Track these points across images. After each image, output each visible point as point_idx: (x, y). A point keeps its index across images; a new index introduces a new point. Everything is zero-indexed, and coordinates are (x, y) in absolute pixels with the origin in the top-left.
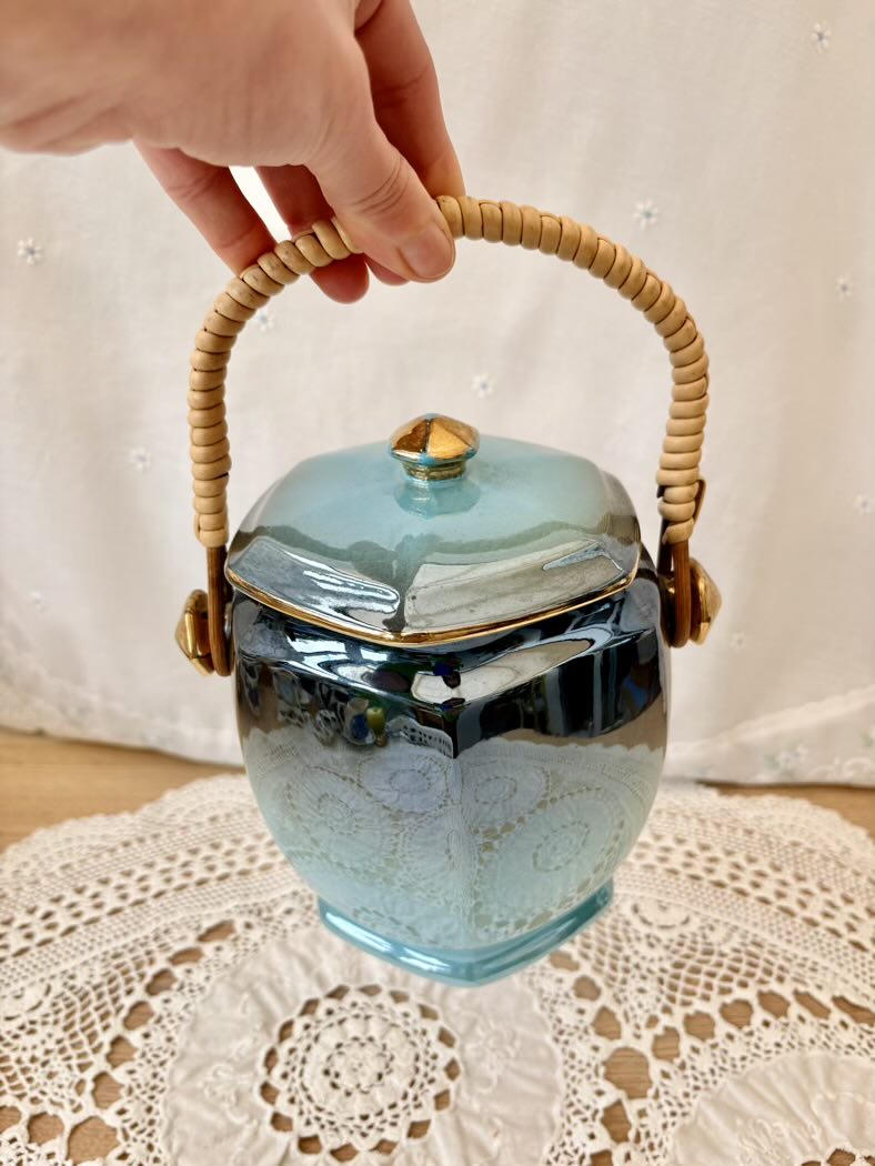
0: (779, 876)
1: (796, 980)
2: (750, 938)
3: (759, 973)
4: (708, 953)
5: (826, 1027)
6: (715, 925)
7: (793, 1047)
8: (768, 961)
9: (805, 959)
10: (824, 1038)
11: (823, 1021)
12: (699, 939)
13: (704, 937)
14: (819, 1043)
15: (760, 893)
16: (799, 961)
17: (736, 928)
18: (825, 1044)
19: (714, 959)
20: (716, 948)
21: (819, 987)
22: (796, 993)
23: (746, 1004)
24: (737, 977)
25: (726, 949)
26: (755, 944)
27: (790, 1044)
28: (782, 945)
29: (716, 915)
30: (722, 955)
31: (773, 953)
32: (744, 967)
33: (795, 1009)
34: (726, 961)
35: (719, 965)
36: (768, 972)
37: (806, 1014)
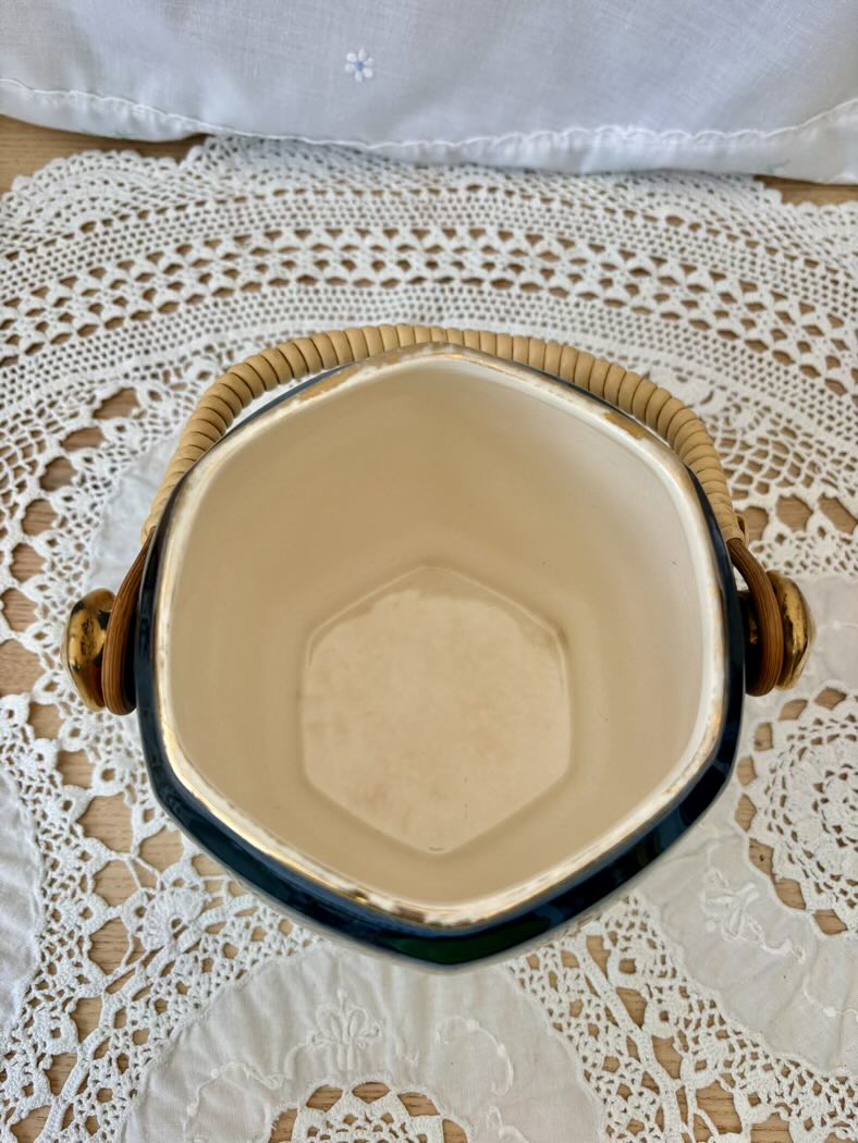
0: (838, 334)
1: (825, 481)
2: (783, 423)
3: (785, 471)
4: (729, 443)
5: (848, 542)
6: (743, 404)
7: (805, 567)
8: (797, 455)
9: (844, 454)
10: (842, 557)
11: (847, 536)
12: (721, 424)
13: (727, 420)
14: (835, 562)
15: (807, 359)
16: (836, 456)
17: (768, 409)
18: (842, 564)
19: (735, 450)
20: (739, 437)
21: (852, 493)
22: (823, 497)
23: (762, 512)
24: (758, 477)
25: (751, 438)
26: (787, 431)
27: (802, 564)
28: (821, 434)
29: (746, 391)
30: (746, 446)
31: (806, 445)
32: (768, 463)
33: (819, 519)
34: (748, 455)
35: (739, 459)
36: (796, 471)
37: (829, 525)
